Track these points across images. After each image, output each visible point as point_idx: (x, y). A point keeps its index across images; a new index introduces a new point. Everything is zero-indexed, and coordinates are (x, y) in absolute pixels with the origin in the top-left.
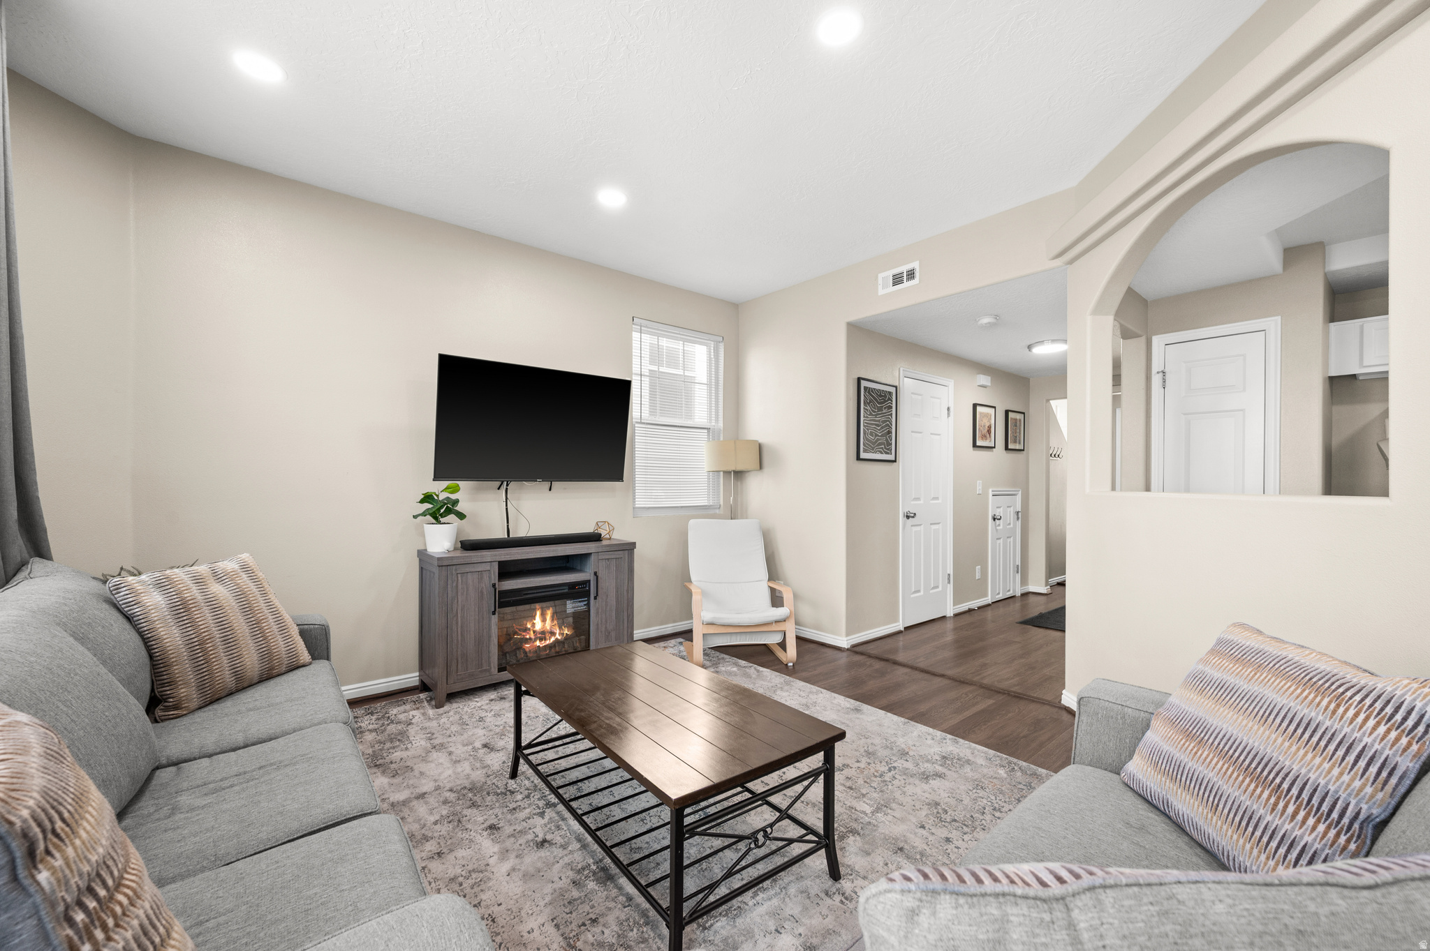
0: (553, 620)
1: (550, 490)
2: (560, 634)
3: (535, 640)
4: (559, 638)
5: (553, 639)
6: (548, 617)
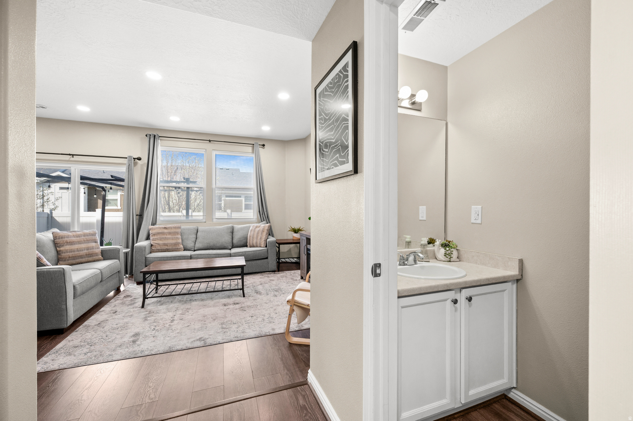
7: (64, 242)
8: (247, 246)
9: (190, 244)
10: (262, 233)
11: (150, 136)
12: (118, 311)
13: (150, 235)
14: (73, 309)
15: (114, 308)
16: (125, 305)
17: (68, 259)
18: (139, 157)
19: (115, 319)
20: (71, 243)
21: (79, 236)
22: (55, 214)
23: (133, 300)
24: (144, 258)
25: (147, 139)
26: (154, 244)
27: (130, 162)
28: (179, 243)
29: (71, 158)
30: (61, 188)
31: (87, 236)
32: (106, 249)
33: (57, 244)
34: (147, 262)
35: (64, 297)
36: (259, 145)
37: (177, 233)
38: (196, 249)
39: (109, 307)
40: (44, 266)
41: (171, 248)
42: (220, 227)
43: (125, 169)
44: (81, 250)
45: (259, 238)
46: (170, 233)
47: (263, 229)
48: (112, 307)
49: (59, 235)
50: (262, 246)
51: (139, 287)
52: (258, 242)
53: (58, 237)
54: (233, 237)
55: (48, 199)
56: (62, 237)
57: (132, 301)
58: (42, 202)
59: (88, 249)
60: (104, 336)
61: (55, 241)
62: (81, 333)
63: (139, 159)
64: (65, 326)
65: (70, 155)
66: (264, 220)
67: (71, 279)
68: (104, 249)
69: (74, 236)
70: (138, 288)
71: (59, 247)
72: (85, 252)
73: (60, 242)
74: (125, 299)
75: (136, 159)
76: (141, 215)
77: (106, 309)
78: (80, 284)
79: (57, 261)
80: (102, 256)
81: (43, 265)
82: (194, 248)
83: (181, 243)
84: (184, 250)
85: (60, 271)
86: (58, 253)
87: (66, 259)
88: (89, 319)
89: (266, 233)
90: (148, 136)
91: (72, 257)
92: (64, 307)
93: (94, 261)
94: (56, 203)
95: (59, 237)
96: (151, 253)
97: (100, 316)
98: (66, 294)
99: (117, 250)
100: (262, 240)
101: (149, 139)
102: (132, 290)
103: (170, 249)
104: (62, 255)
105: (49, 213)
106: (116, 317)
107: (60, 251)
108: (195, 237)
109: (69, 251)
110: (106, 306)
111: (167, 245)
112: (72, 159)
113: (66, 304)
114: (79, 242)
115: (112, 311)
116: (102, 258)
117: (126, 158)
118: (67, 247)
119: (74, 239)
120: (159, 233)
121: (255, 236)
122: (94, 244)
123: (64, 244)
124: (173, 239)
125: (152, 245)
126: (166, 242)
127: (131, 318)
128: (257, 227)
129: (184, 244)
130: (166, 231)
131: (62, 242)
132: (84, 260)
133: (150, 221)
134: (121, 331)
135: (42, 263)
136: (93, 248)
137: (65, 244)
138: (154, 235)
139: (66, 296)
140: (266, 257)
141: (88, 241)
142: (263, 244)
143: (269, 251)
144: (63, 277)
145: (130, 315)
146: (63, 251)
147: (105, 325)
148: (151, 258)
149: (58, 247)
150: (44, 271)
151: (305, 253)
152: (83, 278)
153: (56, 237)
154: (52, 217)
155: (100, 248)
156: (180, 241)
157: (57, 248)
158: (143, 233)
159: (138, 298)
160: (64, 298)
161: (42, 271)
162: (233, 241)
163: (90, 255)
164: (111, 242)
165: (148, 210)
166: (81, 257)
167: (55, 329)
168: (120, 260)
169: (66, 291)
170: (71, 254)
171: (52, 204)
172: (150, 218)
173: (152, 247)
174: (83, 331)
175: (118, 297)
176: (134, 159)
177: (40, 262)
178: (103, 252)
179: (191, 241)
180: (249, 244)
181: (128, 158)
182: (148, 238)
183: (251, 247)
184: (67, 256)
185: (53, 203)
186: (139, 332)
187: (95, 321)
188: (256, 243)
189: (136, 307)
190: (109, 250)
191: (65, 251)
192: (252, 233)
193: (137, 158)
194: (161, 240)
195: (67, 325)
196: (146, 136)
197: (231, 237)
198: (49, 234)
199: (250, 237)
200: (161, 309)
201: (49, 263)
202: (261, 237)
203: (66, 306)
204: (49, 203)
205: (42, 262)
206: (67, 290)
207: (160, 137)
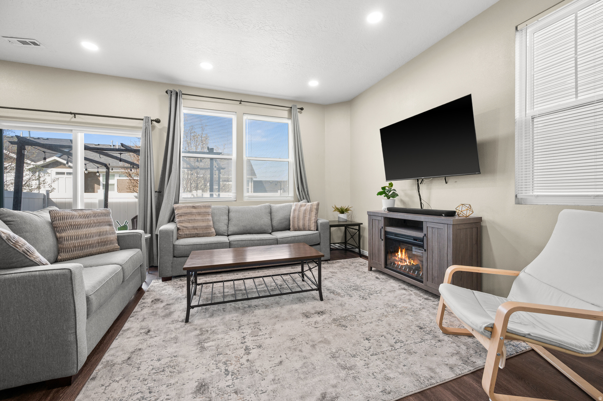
0: (405, 255)
1: (446, 183)
2: (409, 262)
3: (399, 261)
4: (409, 264)
5: (405, 264)
6: (403, 253)
7: (67, 224)
8: (289, 229)
9: (223, 228)
10: (310, 213)
11: (172, 93)
12: (152, 329)
13: (176, 216)
14: (87, 336)
15: (144, 324)
16: (159, 318)
17: (72, 249)
18: (158, 119)
19: (152, 346)
20: (78, 226)
21: (87, 216)
22: (51, 196)
23: (167, 306)
24: (172, 246)
25: (168, 96)
26: (181, 228)
27: (147, 125)
28: (210, 226)
29: (72, 118)
30: (58, 173)
31: (99, 216)
32: (124, 234)
33: (56, 227)
34: (175, 251)
35: (72, 320)
36: (298, 108)
37: (207, 214)
38: (229, 233)
39: (136, 322)
40: (36, 264)
41: (201, 232)
42: (255, 206)
43: (141, 134)
44: (91, 236)
45: (307, 218)
46: (199, 214)
47: (311, 207)
48: (140, 320)
49: (60, 214)
50: (313, 228)
51: (166, 285)
52: (307, 224)
53: (57, 218)
54: (272, 218)
55: (44, 181)
56: (63, 218)
57: (166, 309)
58: (38, 183)
59: (100, 234)
60: (145, 388)
61: (54, 223)
62: (102, 382)
63: (158, 121)
64: (74, 372)
65: (71, 113)
66: (304, 199)
67: (83, 287)
68: (121, 234)
69: (80, 216)
70: (166, 287)
71: (60, 232)
72: (96, 239)
73: (61, 225)
74: (155, 306)
75: (154, 121)
76: (161, 192)
77: (132, 326)
78: (96, 293)
79: (56, 253)
80: (119, 245)
81: (33, 263)
82: (227, 232)
83: (212, 226)
84: (216, 236)
85: (64, 275)
86: (58, 240)
87: (70, 249)
88: (111, 347)
89: (315, 213)
90: (169, 92)
91: (78, 246)
92: (72, 338)
93: (109, 251)
94: (53, 185)
95: (59, 218)
96: (177, 239)
97: (126, 340)
98: (75, 315)
99: (138, 235)
100: (312, 222)
101: (170, 97)
102: (159, 290)
103: (200, 234)
104: (64, 244)
105: (45, 194)
106: (152, 341)
107: (61, 238)
108: (228, 218)
109: (74, 238)
110: (131, 319)
111: (197, 229)
112: (74, 120)
113: (76, 332)
114: (88, 225)
115: (143, 329)
116: (119, 247)
117: (142, 120)
118: (71, 233)
119: (81, 220)
120: (186, 213)
121: (301, 216)
122: (107, 228)
123: (67, 228)
124: (203, 221)
125: (178, 229)
126: (196, 224)
127: (177, 344)
128: (301, 206)
129: (216, 228)
130: (194, 211)
131: (63, 225)
132: (94, 250)
133: (173, 199)
134: (171, 376)
135: (32, 261)
136: (106, 233)
137: (69, 227)
138: (181, 216)
139: (76, 318)
140: (318, 243)
141: (99, 224)
142: (313, 227)
143: (321, 235)
144: (70, 285)
145: (172, 336)
146: (66, 238)
147: (138, 361)
148: (181, 246)
149: (58, 232)
150: (35, 276)
151: (383, 238)
152: (100, 282)
153: (55, 217)
154: (48, 198)
155: (115, 233)
156: (211, 223)
157: (57, 234)
158: (165, 213)
159: (172, 304)
160: (72, 322)
161: (32, 276)
162: (273, 223)
163: (104, 243)
164: (126, 226)
165: (170, 185)
166: (91, 246)
167: (57, 378)
168: (142, 250)
169: (75, 310)
170: (76, 243)
171: (48, 186)
172: (173, 195)
173: (179, 231)
174: (104, 377)
175: (143, 303)
176: (152, 121)
177: (28, 258)
178: (119, 238)
179: (223, 224)
180: (293, 226)
181: (144, 120)
182: (172, 219)
183: (295, 230)
184: (71, 245)
185: (50, 185)
186: (203, 379)
187: (121, 353)
188: (304, 225)
189: (177, 321)
190: (128, 236)
191: (68, 238)
192: (297, 213)
193: (156, 119)
194: (189, 222)
195: (77, 370)
196: (167, 92)
197: (269, 218)
198: (45, 213)
199: (294, 218)
200: (215, 324)
201: (44, 260)
202: (309, 218)
203: (75, 336)
204: (45, 184)
205: (32, 258)
206: (76, 308)
207: (183, 94)
